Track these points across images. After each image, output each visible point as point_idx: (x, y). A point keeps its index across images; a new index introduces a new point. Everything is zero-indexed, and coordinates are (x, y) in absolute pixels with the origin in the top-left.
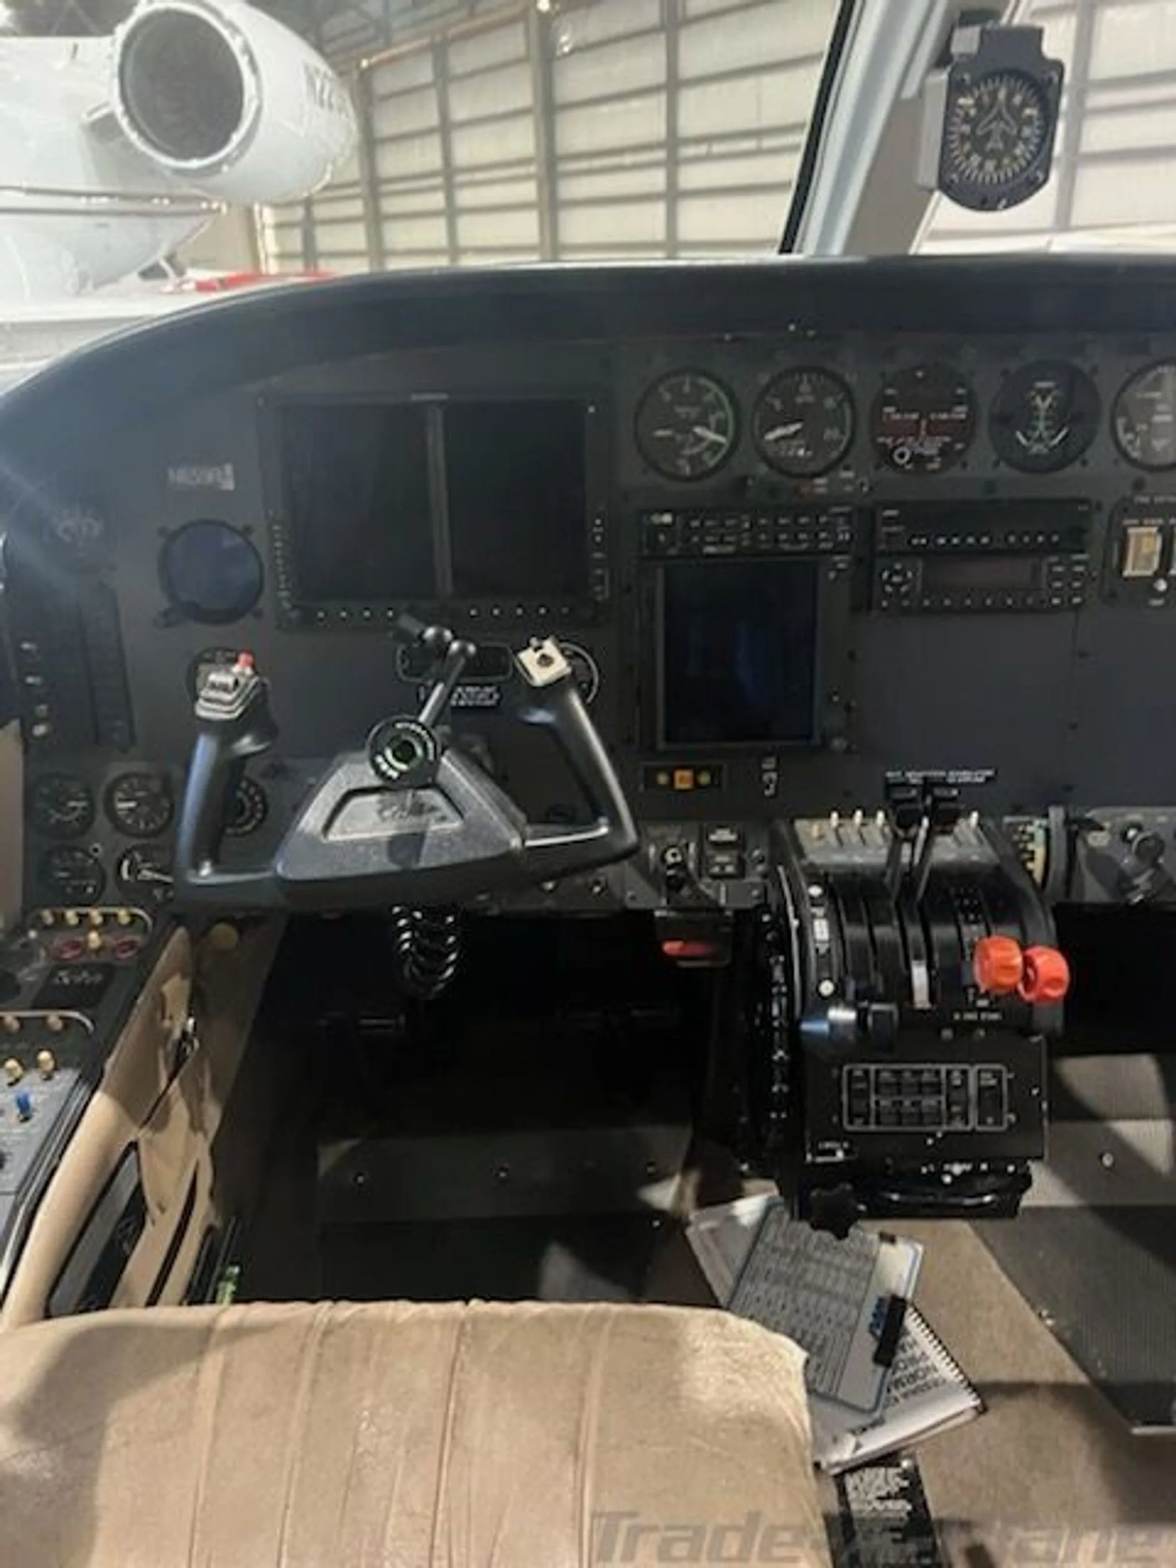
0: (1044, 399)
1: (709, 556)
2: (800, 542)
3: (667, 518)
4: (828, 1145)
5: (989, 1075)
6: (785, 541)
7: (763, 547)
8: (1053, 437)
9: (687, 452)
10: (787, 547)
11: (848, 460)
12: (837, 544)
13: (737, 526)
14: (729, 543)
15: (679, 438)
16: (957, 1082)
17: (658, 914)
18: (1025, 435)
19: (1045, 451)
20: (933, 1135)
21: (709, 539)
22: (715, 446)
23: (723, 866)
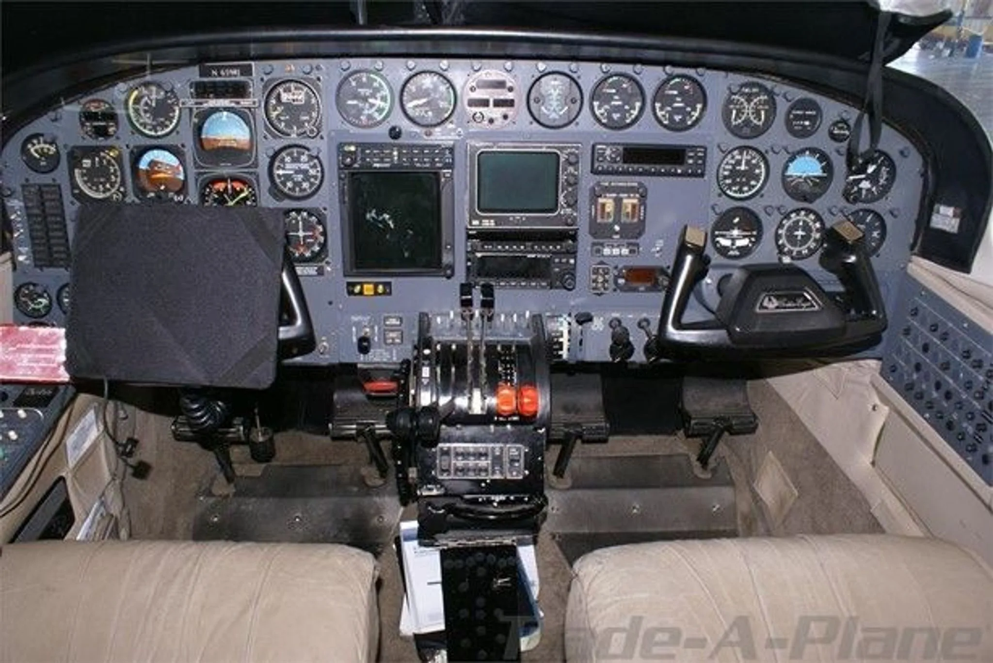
0: (555, 90)
1: (376, 168)
2: (425, 163)
3: (353, 148)
4: (429, 486)
5: (514, 450)
6: (417, 162)
7: (405, 164)
8: (561, 110)
9: (366, 112)
10: (418, 165)
11: (453, 118)
12: (446, 164)
13: (391, 154)
14: (387, 162)
15: (361, 105)
16: (498, 453)
17: (359, 366)
18: (546, 108)
19: (557, 117)
20: (484, 481)
21: (376, 160)
22: (380, 110)
23: (393, 339)
